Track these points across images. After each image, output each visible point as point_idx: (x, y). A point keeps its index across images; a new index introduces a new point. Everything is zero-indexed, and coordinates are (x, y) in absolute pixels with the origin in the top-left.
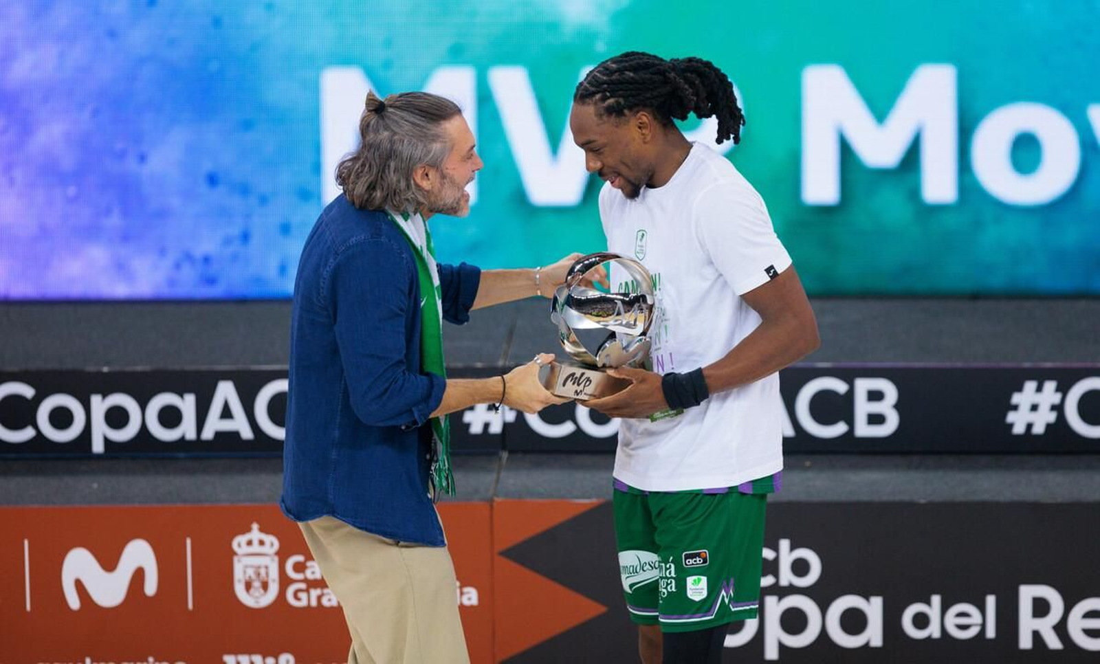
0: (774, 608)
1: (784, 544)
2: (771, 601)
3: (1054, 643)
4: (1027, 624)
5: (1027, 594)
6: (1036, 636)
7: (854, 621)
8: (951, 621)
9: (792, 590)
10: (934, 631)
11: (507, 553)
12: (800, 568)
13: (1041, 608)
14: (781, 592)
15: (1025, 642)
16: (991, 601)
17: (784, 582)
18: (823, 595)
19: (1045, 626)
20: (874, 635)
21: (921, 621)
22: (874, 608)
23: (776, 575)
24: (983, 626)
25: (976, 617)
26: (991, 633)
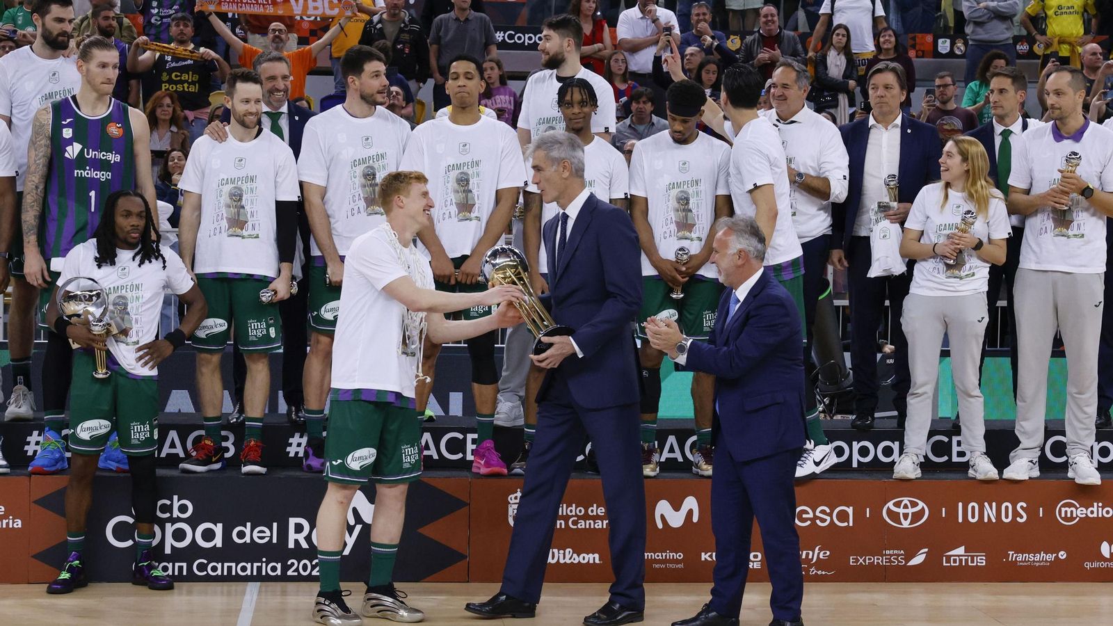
0: (170, 529)
1: (176, 497)
2: (168, 525)
3: (305, 545)
4: (292, 536)
5: (293, 521)
6: (296, 541)
7: (208, 535)
8: (255, 534)
9: (179, 520)
10: (247, 539)
11: (35, 502)
12: (183, 509)
13: (299, 528)
14: (173, 521)
15: (291, 545)
16: (275, 525)
17: (175, 516)
18: (193, 522)
19: (301, 537)
20: (218, 541)
21: (241, 535)
22: (218, 529)
23: (172, 513)
24: (271, 537)
25: (268, 533)
26: (275, 541)
